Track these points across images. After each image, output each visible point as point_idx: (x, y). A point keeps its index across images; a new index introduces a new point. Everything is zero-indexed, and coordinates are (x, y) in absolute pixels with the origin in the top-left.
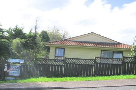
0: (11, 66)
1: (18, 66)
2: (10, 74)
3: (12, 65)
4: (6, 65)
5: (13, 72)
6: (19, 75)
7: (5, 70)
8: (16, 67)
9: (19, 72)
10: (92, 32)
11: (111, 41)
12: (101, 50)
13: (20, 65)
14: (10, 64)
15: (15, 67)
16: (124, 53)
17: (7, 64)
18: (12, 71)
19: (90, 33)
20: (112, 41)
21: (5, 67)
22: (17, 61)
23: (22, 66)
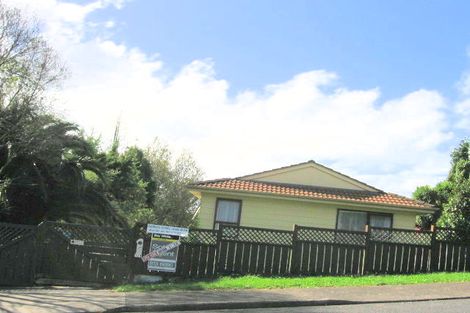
0: (153, 245)
1: (172, 246)
2: (150, 267)
3: (155, 242)
4: (140, 243)
5: (159, 262)
6: (173, 270)
7: (138, 254)
8: (168, 248)
9: (175, 262)
10: (312, 162)
11: (360, 185)
12: (339, 210)
13: (179, 243)
14: (153, 239)
15: (164, 247)
16: (395, 217)
17: (142, 240)
18: (157, 257)
19: (305, 163)
20: (364, 187)
21: (138, 246)
22: (172, 231)
23: (183, 244)
